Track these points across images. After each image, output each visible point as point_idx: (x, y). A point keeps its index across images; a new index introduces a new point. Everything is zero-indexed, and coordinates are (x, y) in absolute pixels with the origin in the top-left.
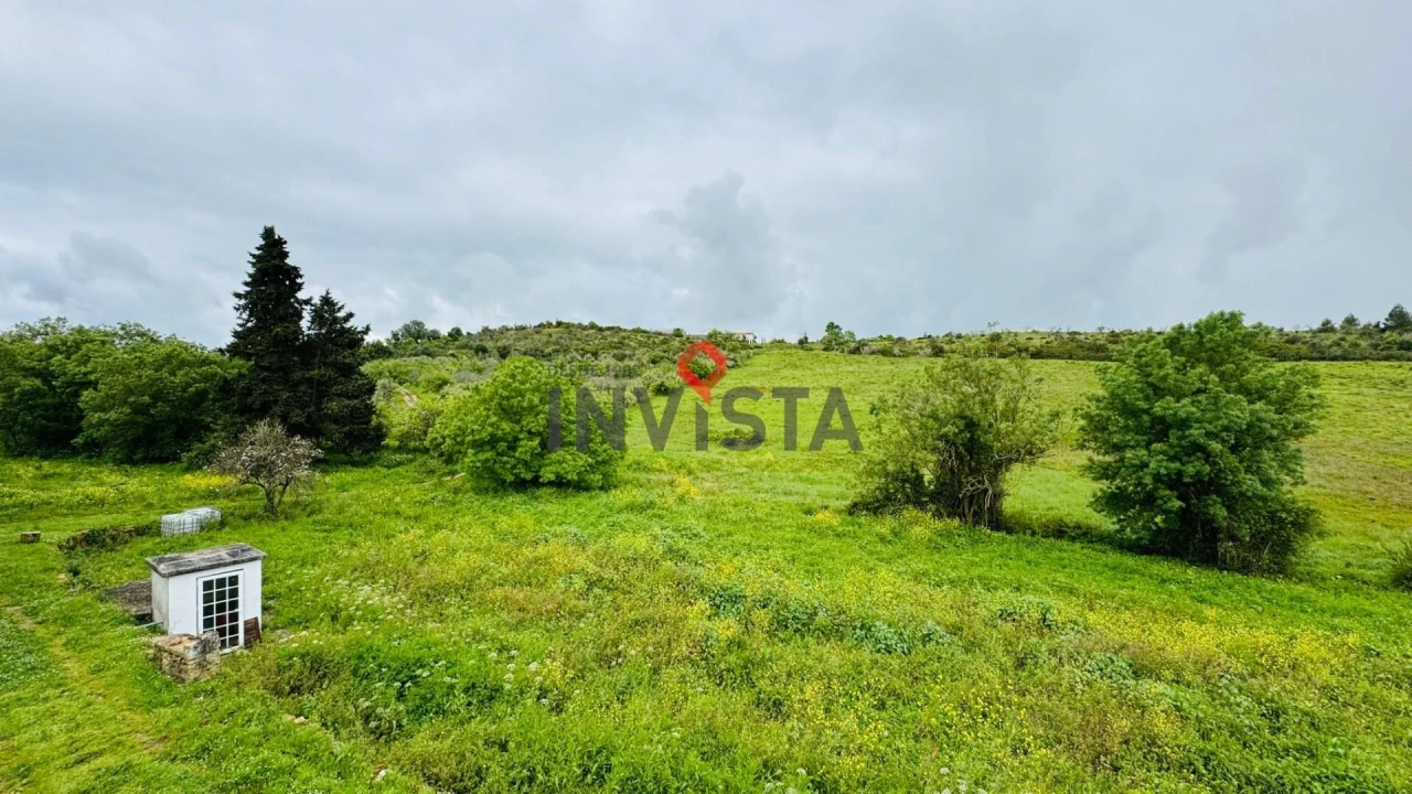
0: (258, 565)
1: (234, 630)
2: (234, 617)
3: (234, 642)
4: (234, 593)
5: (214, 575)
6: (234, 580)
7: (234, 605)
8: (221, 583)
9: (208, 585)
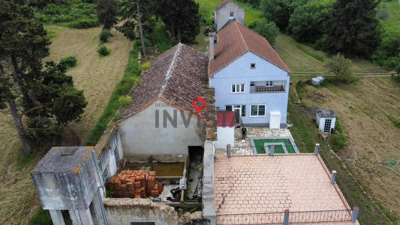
0: (335, 118)
1: (329, 129)
2: (330, 127)
3: (329, 132)
4: (330, 123)
5: (328, 118)
6: (331, 120)
7: (330, 125)
8: (328, 120)
9: (326, 120)
